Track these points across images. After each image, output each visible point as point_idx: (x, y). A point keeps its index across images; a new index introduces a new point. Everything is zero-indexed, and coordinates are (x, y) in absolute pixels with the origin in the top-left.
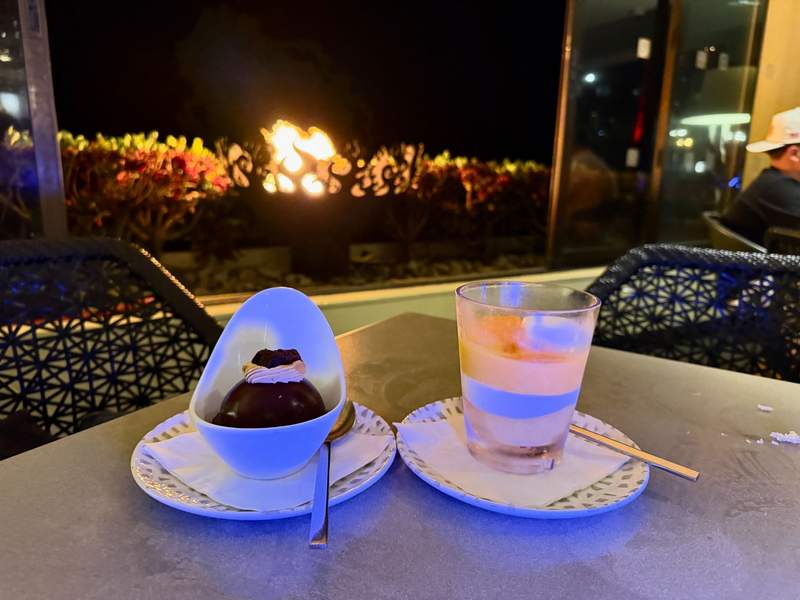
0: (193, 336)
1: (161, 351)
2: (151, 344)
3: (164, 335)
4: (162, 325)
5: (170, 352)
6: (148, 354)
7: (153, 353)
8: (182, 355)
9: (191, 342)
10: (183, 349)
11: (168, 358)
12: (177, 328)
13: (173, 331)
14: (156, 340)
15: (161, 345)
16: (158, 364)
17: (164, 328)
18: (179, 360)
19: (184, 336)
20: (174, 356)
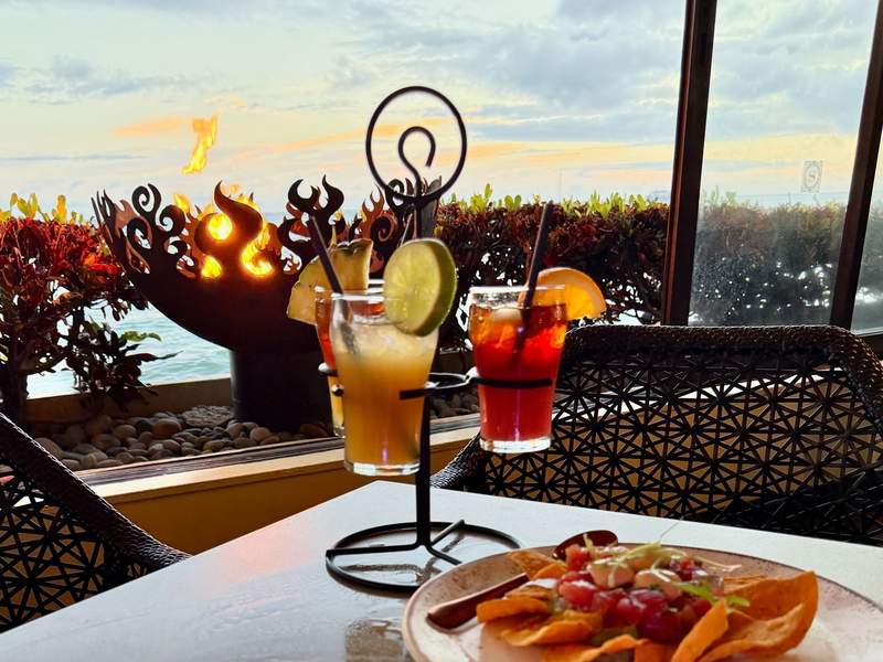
0: (78, 530)
1: (35, 554)
2: (19, 545)
3: (36, 531)
4: (31, 515)
5: (48, 556)
6: (16, 559)
7: (24, 557)
8: (66, 559)
9: (77, 538)
10: (66, 549)
11: (47, 564)
12: (55, 519)
13: (48, 524)
14: (24, 538)
15: (34, 545)
16: (33, 574)
17: (34, 521)
18: (62, 567)
19: (65, 531)
20: (55, 561)
